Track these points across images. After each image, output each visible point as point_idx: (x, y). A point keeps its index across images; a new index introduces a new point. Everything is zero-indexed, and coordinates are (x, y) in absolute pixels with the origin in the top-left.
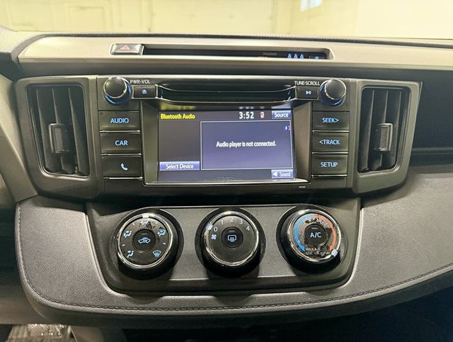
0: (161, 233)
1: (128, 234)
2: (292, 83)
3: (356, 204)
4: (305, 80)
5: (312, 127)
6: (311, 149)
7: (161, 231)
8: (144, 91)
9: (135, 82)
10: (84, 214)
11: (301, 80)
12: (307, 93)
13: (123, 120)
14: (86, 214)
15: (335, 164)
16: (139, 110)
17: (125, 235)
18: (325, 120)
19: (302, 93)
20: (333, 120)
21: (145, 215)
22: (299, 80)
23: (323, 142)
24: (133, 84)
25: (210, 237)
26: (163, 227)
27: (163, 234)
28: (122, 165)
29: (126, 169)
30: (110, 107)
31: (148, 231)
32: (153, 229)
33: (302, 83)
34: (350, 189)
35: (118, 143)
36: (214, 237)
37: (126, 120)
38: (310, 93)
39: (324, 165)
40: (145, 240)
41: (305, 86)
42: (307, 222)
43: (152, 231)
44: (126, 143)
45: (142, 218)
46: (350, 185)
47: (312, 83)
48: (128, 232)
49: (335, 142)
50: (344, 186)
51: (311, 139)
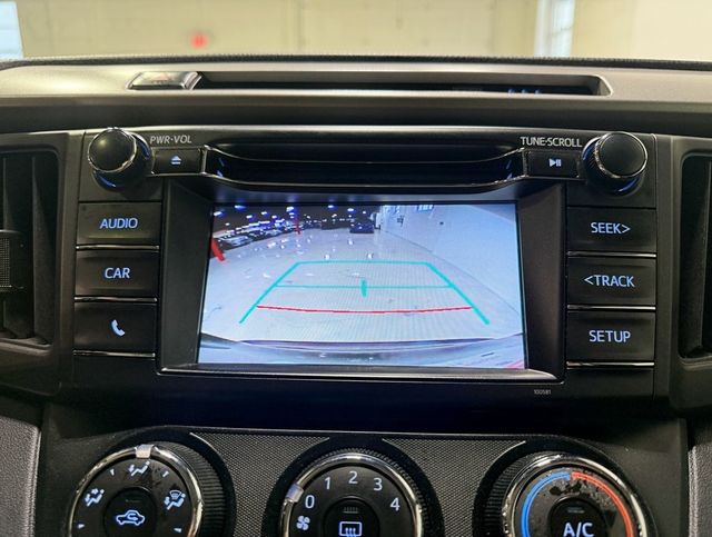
0: (174, 501)
1: (94, 498)
2: (514, 141)
3: (678, 438)
4: (547, 136)
5: (566, 244)
6: (565, 297)
7: (175, 496)
8: (177, 158)
9: (160, 140)
10: (35, 431)
11: (537, 136)
12: (552, 163)
13: (127, 223)
14: (40, 430)
15: (625, 336)
16: (162, 201)
17: (87, 498)
18: (597, 228)
19: (538, 164)
20: (616, 228)
21: (143, 451)
22: (530, 135)
23: (594, 280)
24: (155, 144)
25: (294, 521)
26: (181, 484)
27: (178, 504)
28: (115, 324)
29: (121, 333)
30: (103, 194)
31: (143, 493)
32: (154, 489)
33: (540, 141)
34: (664, 400)
35: (110, 273)
36: (303, 523)
37: (133, 223)
38: (559, 163)
39: (596, 336)
40: (132, 517)
41: (546, 147)
42: (555, 491)
43: (150, 495)
44: (126, 272)
45: (133, 456)
46: (664, 389)
47: (563, 142)
48: (95, 491)
49: (624, 281)
50: (648, 391)
51: (564, 273)
